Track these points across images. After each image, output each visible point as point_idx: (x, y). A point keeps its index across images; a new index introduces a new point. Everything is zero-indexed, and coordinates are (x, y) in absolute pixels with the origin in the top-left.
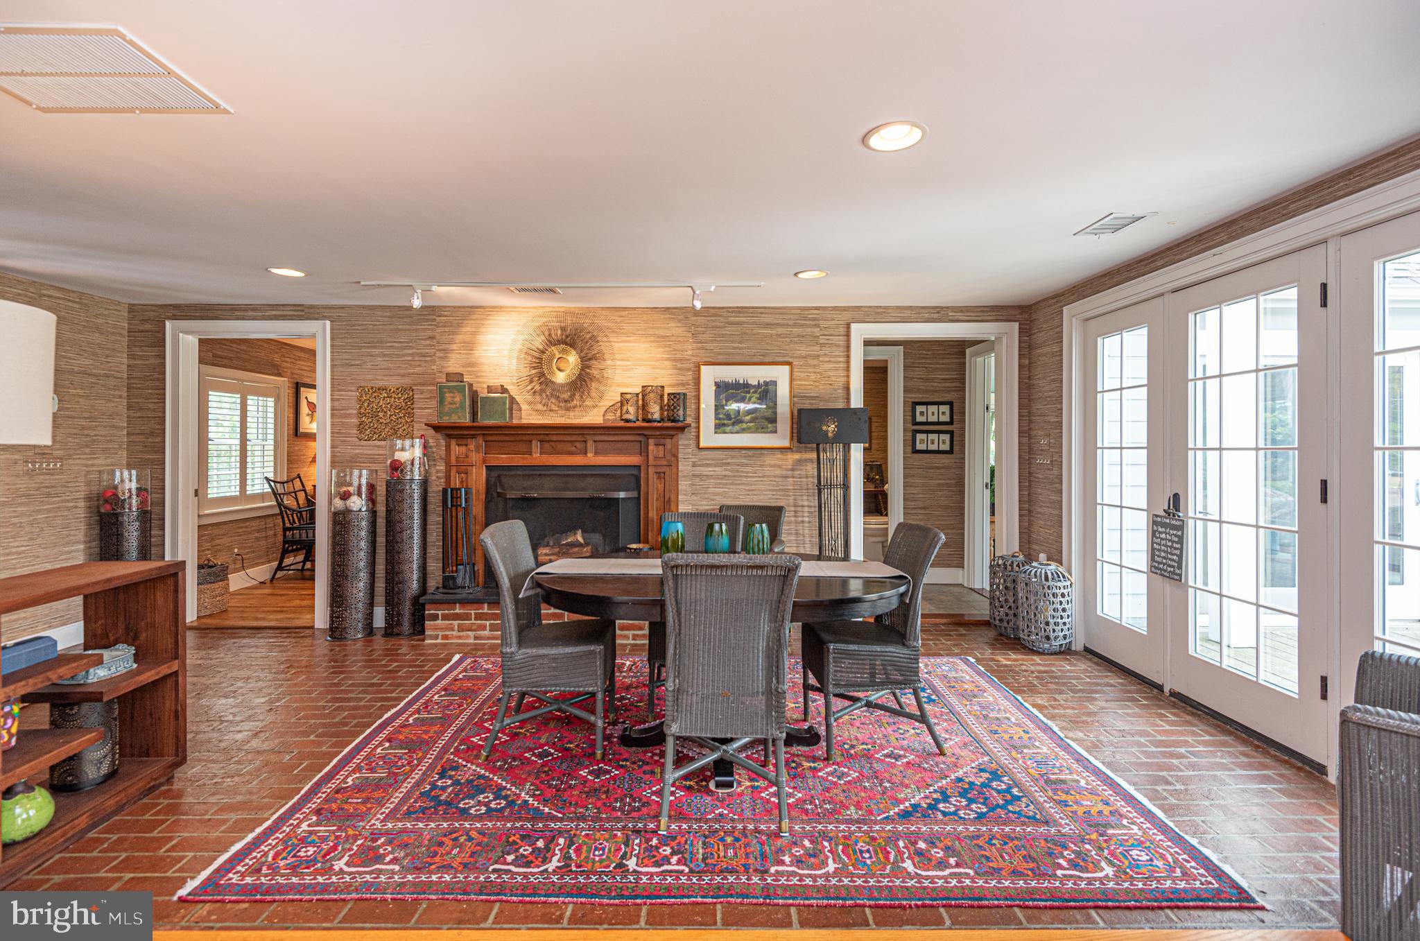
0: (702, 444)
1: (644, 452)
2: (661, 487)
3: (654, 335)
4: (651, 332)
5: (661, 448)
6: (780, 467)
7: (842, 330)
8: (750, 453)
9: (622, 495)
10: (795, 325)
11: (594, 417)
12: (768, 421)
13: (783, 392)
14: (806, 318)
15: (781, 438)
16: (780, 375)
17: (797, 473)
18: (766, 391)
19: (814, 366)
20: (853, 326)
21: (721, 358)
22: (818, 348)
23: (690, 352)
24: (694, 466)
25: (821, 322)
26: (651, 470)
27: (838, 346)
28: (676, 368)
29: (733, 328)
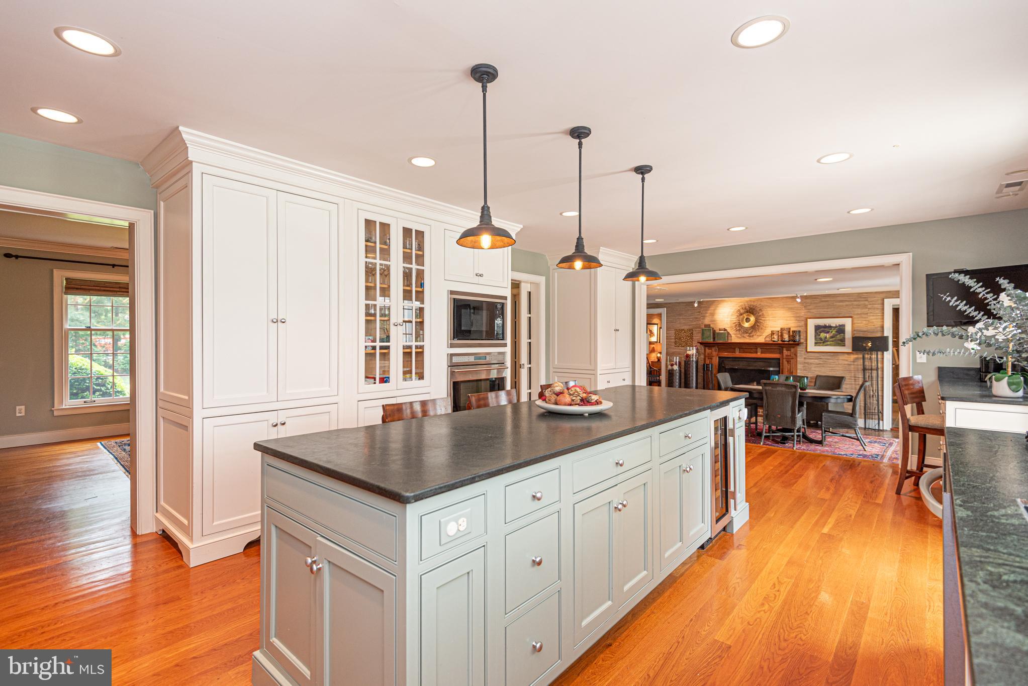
0: (808, 351)
1: (781, 353)
2: (789, 367)
3: (787, 307)
4: (786, 306)
5: (789, 352)
6: (847, 360)
7: (880, 302)
8: (832, 354)
9: (771, 369)
10: (855, 301)
11: (760, 339)
12: (842, 342)
13: (848, 329)
14: (861, 298)
15: (848, 348)
16: (848, 323)
17: (856, 363)
18: (841, 330)
19: (865, 318)
20: (886, 300)
21: (818, 316)
22: (867, 310)
23: (803, 314)
24: (805, 359)
25: (869, 299)
26: (784, 360)
27: (878, 309)
28: (797, 320)
29: (824, 303)
